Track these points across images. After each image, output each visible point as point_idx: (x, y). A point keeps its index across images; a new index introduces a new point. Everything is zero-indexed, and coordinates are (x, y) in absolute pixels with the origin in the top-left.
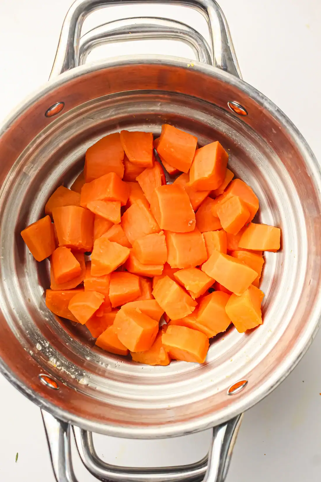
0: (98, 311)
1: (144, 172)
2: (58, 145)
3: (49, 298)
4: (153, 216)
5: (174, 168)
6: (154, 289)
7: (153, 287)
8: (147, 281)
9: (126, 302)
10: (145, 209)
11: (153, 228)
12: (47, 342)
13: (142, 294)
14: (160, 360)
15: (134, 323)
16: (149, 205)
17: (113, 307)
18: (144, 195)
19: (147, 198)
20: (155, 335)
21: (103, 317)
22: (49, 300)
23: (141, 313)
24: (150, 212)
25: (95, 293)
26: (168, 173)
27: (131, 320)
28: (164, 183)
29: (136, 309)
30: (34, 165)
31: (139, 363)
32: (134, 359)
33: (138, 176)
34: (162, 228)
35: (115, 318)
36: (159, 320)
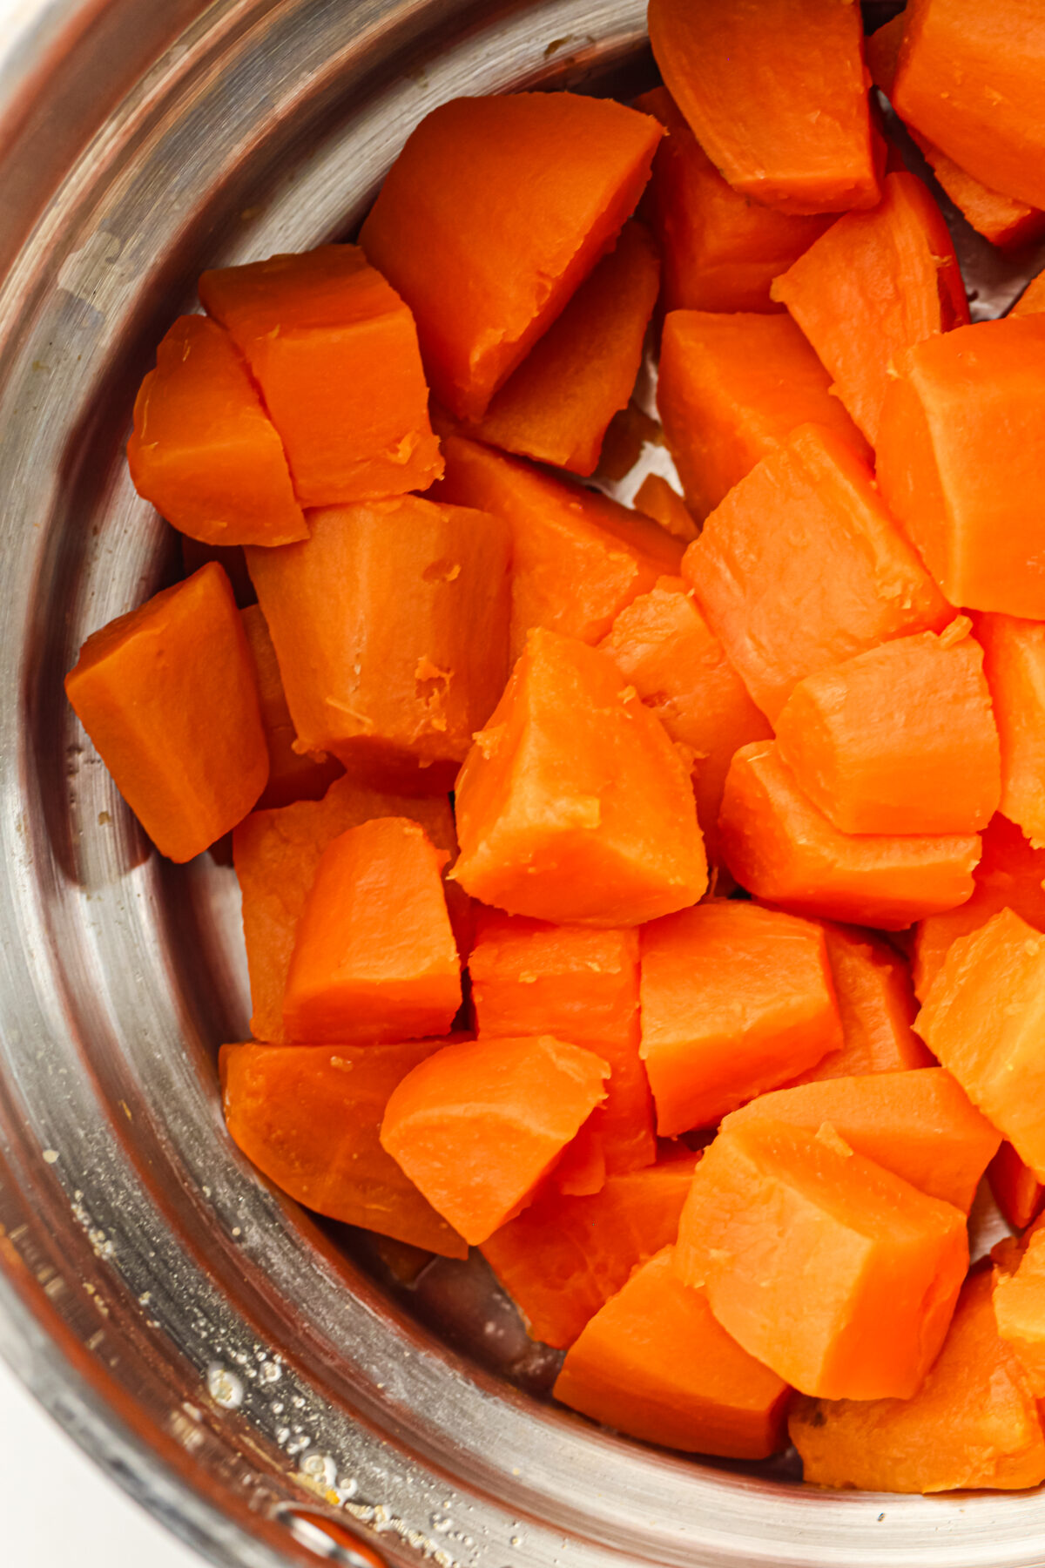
0: (572, 1158)
1: (825, 243)
2: (267, 104)
3: (253, 1094)
4: (897, 527)
5: (1016, 203)
6: (924, 1005)
7: (918, 994)
8: (877, 959)
9: (746, 1096)
10: (847, 485)
11: (902, 603)
12: (270, 1358)
13: (847, 1038)
14: (989, 1452)
15: (809, 1211)
16: (867, 461)
17: (662, 1131)
18: (833, 390)
19: (857, 410)
20: (948, 1292)
21: (602, 1199)
22: (250, 1104)
23: (851, 1153)
24: (881, 501)
25: (547, 1044)
26: (981, 238)
27: (793, 1194)
28: (955, 312)
29: (815, 1131)
30: (123, 242)
31: (849, 1489)
32: (813, 1470)
33: (784, 271)
34: (956, 601)
35: (683, 1198)
36: (968, 1199)
